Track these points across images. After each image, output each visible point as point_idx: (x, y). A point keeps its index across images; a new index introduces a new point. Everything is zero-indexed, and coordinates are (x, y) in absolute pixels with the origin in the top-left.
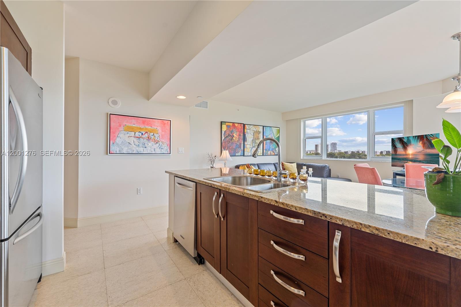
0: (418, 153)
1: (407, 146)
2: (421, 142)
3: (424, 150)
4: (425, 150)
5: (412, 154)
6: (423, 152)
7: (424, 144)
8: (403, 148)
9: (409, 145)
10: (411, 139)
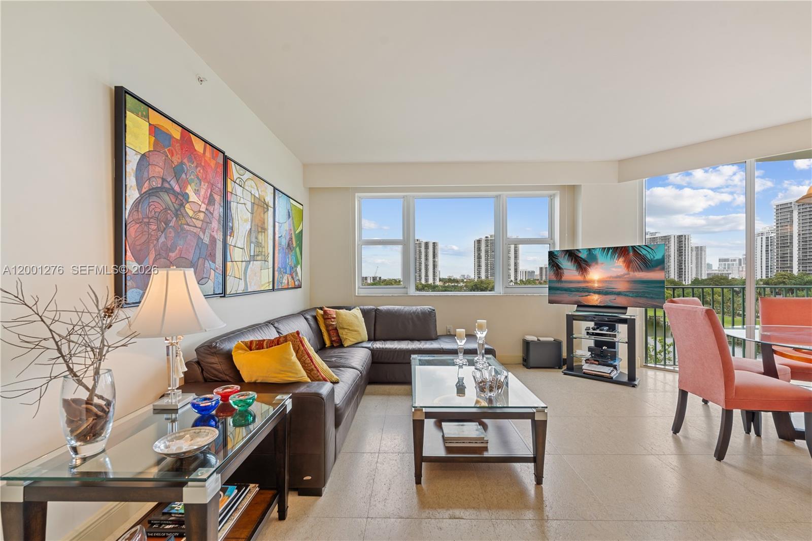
1: (588, 265)
8: (577, 269)
9: (594, 264)
10: (598, 253)
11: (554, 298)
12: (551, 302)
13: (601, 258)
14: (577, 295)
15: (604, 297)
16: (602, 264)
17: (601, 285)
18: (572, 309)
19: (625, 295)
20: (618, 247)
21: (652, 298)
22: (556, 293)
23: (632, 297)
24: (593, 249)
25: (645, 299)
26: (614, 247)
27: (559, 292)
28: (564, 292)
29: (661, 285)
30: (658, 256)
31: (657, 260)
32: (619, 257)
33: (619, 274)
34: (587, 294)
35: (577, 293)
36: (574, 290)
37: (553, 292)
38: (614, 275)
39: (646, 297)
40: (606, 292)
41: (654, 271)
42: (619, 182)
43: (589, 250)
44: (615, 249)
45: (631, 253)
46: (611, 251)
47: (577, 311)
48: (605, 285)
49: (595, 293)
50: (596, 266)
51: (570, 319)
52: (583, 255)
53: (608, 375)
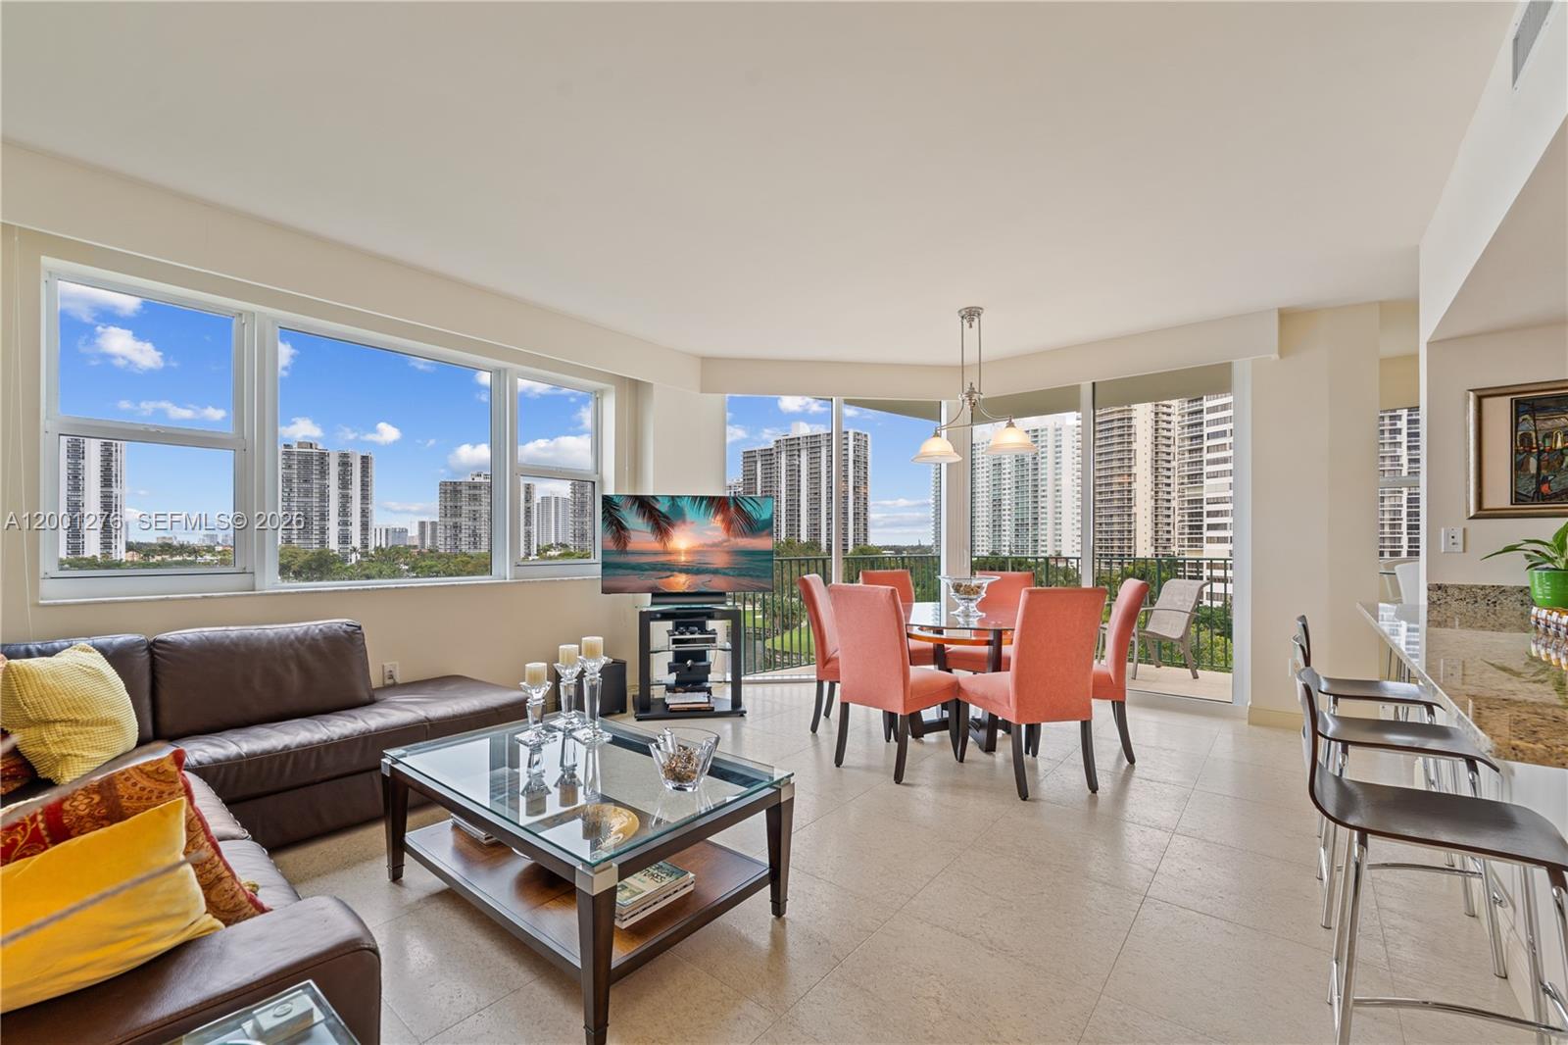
0: (710, 549)
1: (671, 524)
2: (719, 517)
3: (728, 541)
4: (732, 539)
5: (688, 552)
6: (725, 544)
7: (729, 524)
8: (653, 532)
9: (679, 522)
10: (685, 504)
11: (613, 583)
12: (606, 591)
13: (691, 513)
14: (652, 576)
15: (695, 577)
16: (693, 523)
17: (690, 559)
18: (645, 601)
19: (725, 574)
20: (714, 498)
21: (758, 576)
22: (615, 575)
23: (733, 576)
24: (678, 497)
25: (749, 578)
26: (710, 497)
27: (620, 572)
28: (629, 571)
29: (769, 557)
30: (766, 516)
31: (765, 520)
32: (716, 513)
33: (716, 541)
34: (669, 573)
35: (652, 573)
36: (647, 567)
37: (609, 572)
38: (709, 541)
39: (751, 576)
40: (698, 569)
41: (761, 536)
42: (702, 392)
43: (673, 498)
44: (711, 500)
45: (732, 509)
46: (705, 502)
47: (653, 604)
48: (696, 558)
49: (681, 571)
50: (683, 527)
51: (646, 619)
52: (663, 507)
53: (707, 705)
